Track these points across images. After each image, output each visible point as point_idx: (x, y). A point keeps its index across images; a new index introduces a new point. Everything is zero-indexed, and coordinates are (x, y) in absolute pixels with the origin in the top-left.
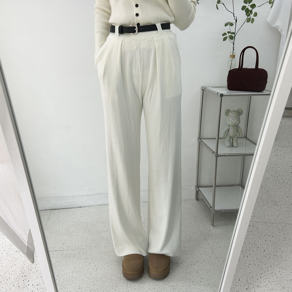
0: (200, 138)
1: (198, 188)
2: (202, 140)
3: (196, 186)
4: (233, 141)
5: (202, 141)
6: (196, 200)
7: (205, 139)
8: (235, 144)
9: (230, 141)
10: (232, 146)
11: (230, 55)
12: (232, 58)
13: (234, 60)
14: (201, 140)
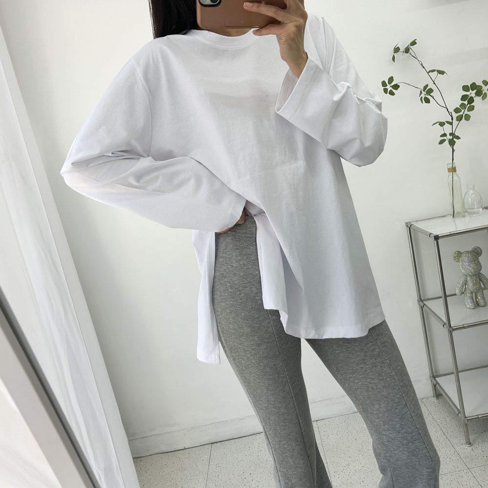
0: (421, 300)
1: (435, 378)
2: (425, 302)
3: (430, 376)
4: (476, 298)
5: (425, 305)
6: (435, 398)
7: (429, 299)
8: (481, 302)
9: (473, 299)
10: (477, 305)
11: (448, 169)
12: (451, 173)
13: (456, 175)
14: (422, 302)
